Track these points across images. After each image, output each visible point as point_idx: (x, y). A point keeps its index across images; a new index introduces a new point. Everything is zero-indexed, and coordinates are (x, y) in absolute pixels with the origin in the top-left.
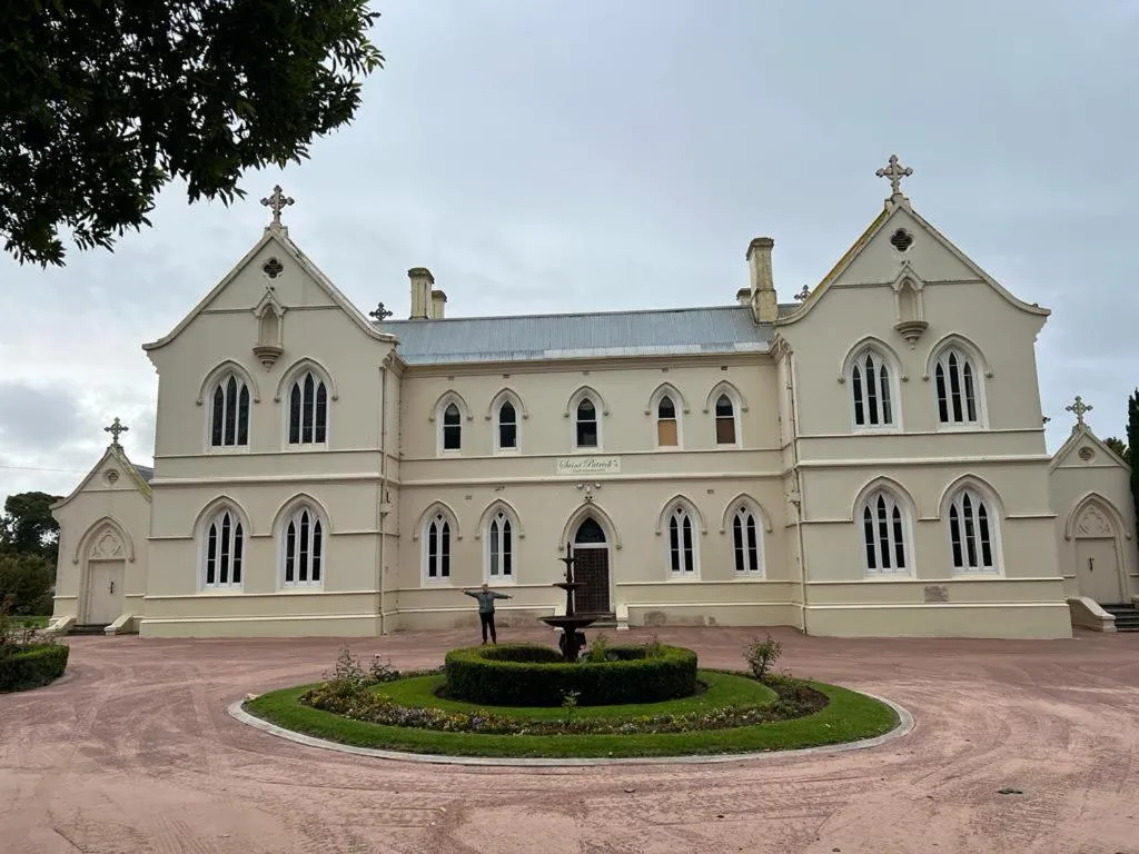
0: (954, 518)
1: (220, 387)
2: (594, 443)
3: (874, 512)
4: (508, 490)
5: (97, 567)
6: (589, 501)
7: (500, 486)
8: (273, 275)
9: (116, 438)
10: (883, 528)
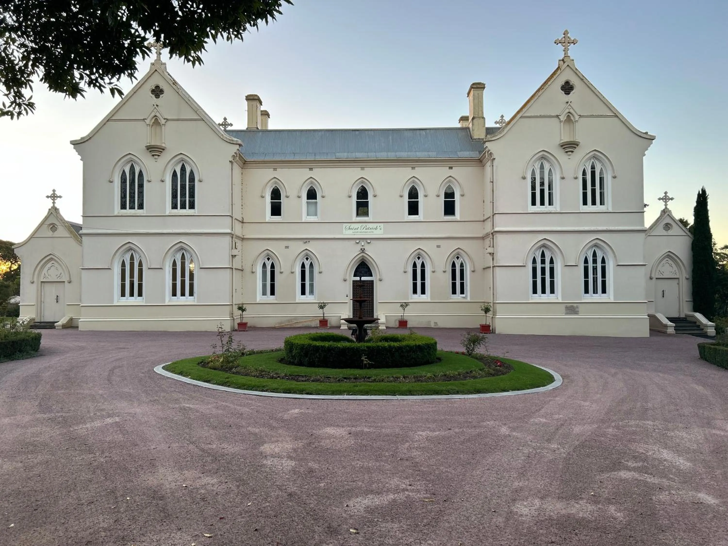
0: (586, 265)
1: (124, 171)
2: (366, 214)
3: (539, 260)
4: (312, 242)
5: (46, 285)
6: (363, 251)
7: (306, 240)
8: (157, 96)
9: (54, 203)
10: (543, 270)
